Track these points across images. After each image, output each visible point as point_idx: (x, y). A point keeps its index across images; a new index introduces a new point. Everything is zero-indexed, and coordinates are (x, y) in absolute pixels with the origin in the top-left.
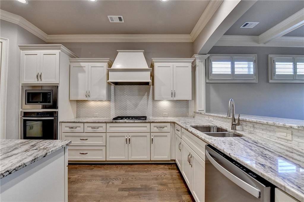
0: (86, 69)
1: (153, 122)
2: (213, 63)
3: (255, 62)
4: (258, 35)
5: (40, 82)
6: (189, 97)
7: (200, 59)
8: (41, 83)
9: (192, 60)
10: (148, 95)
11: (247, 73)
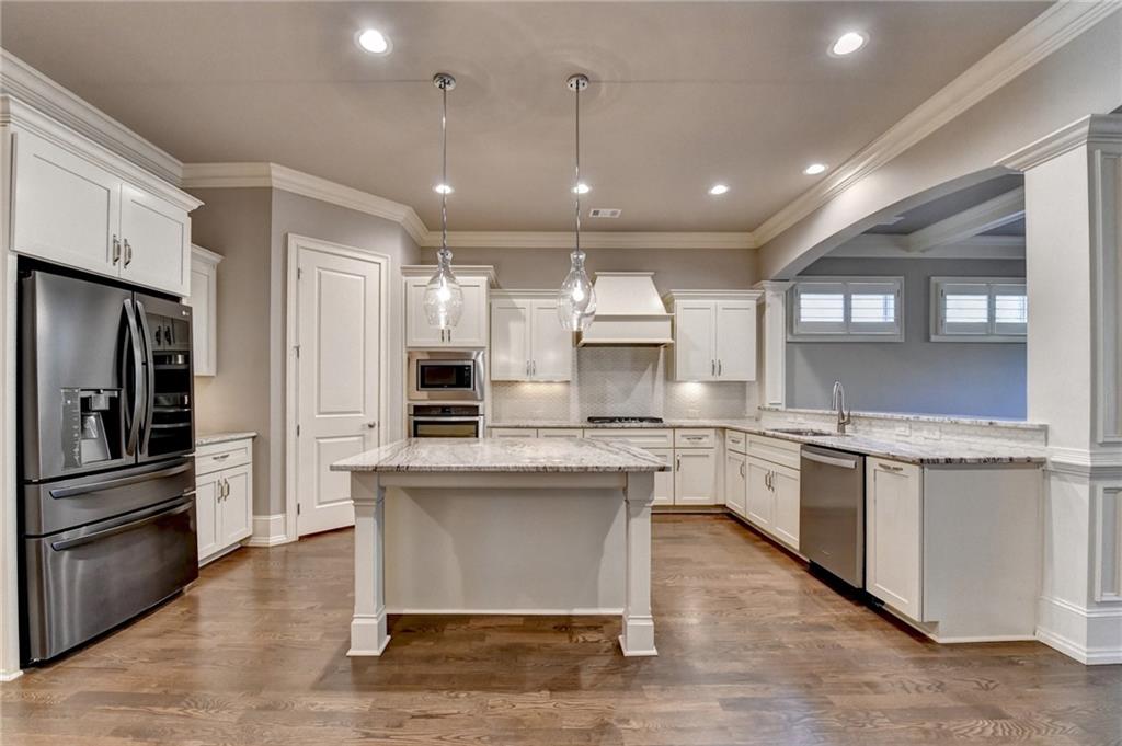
0: (526, 313)
1: (680, 427)
2: (803, 296)
3: (898, 295)
4: (907, 233)
5: (446, 344)
6: (749, 375)
7: (773, 289)
8: (451, 345)
9: (758, 294)
10: (655, 369)
11: (881, 320)
